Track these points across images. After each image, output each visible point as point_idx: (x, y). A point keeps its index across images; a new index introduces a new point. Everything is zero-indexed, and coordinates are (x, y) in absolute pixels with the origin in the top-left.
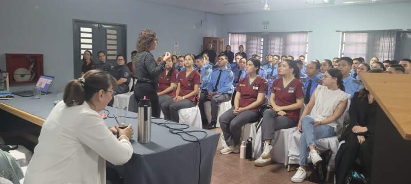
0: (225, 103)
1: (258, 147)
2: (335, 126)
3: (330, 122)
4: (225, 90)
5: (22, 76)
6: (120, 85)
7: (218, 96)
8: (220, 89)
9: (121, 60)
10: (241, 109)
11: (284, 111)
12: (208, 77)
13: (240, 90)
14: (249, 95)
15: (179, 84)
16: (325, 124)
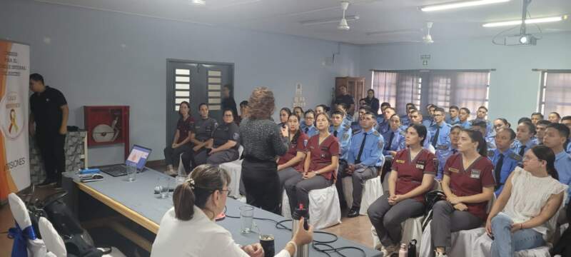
0: (372, 180)
1: (425, 253)
2: (544, 231)
3: (536, 226)
4: (372, 162)
5: (104, 134)
6: (228, 150)
7: (361, 170)
8: (365, 161)
9: (230, 115)
10: (399, 196)
11: (464, 203)
12: (347, 141)
13: (397, 168)
14: (410, 176)
15: (309, 153)
16: (529, 228)
